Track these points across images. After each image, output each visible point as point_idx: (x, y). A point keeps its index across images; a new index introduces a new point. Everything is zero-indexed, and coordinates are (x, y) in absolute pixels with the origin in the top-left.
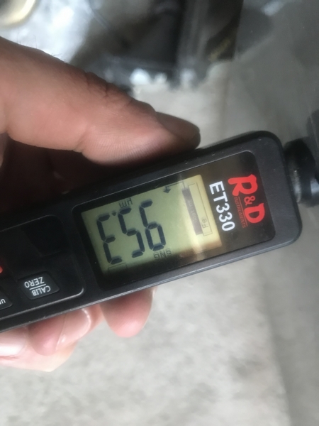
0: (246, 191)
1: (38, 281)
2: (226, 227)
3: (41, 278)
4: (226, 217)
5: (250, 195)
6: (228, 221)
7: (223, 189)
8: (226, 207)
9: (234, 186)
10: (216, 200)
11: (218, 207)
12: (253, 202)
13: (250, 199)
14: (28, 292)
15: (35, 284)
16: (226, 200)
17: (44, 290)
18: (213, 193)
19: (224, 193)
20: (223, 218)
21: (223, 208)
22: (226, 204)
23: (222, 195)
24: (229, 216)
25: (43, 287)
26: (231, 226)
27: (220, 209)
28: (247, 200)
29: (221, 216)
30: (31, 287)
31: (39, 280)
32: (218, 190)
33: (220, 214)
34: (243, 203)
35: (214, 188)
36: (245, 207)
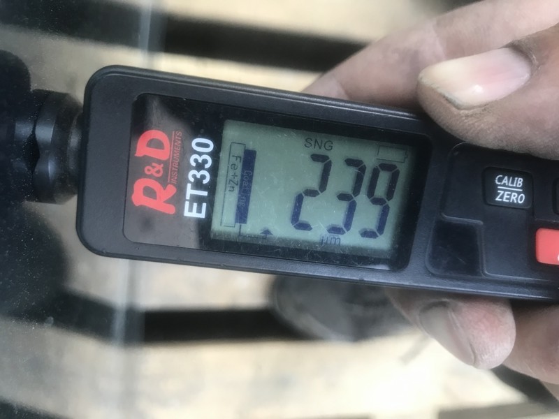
0: (155, 185)
1: (505, 196)
2: (207, 146)
3: (498, 199)
4: (200, 161)
5: (150, 177)
6: (200, 154)
7: (187, 204)
8: (194, 176)
9: (168, 202)
10: (205, 194)
11: (205, 182)
12: (150, 164)
13: (153, 172)
14: (526, 189)
15: (510, 195)
16: (189, 186)
17: (505, 180)
18: (204, 205)
19: (188, 197)
20: (205, 162)
21: (198, 177)
22: (192, 180)
23: (192, 196)
24: (196, 161)
25: (504, 185)
26: (199, 145)
27: (203, 177)
28: (158, 172)
29: (207, 166)
30: (519, 193)
31: (502, 197)
32: (195, 205)
33: (208, 170)
34: (166, 169)
35: (199, 211)
36: (166, 163)
